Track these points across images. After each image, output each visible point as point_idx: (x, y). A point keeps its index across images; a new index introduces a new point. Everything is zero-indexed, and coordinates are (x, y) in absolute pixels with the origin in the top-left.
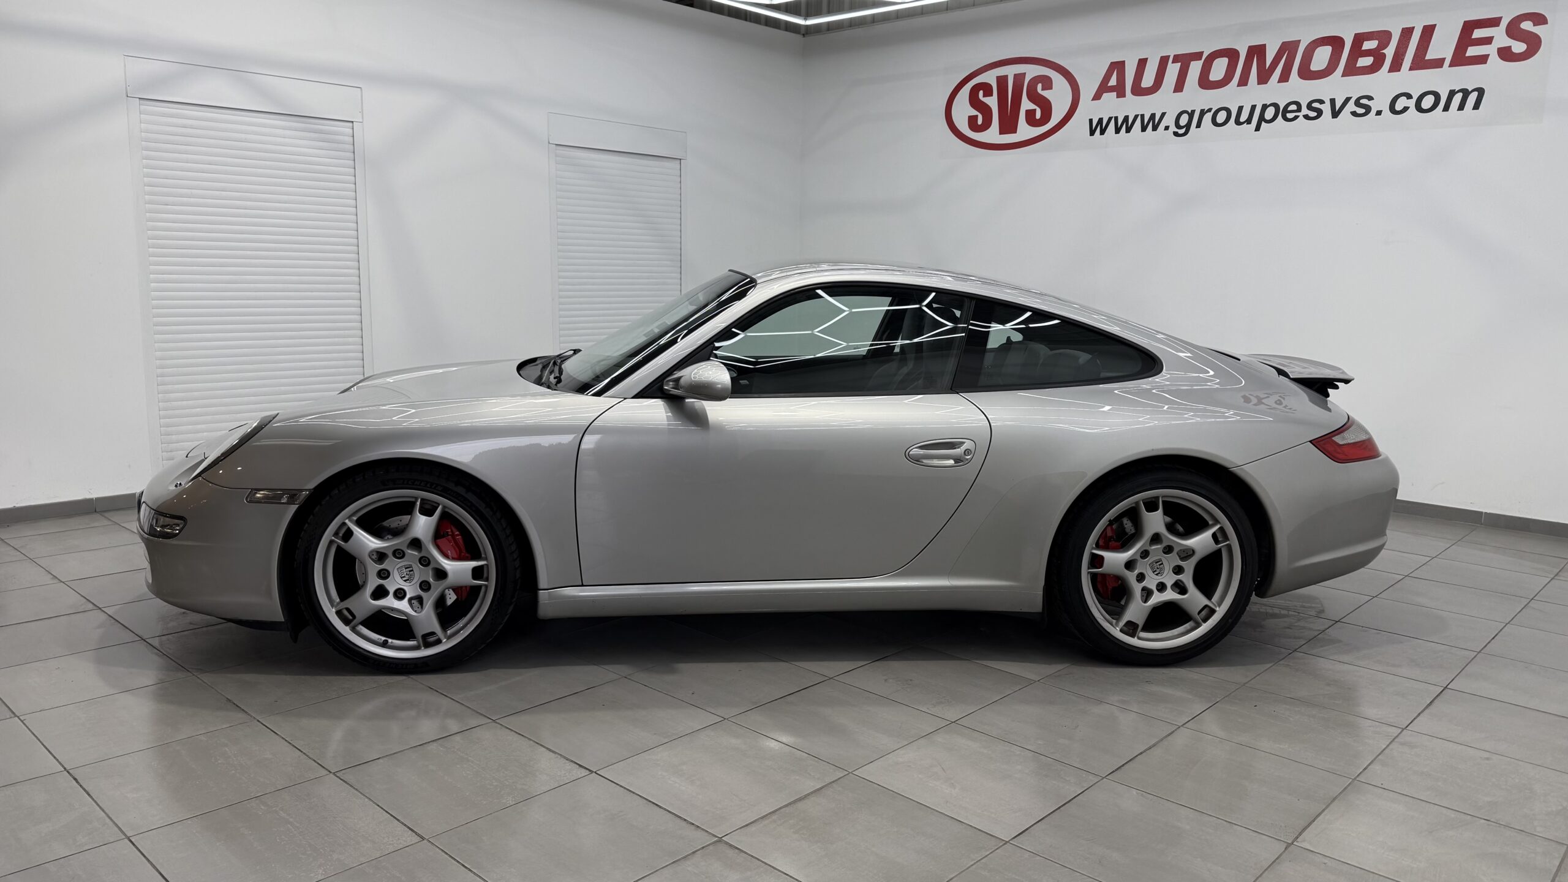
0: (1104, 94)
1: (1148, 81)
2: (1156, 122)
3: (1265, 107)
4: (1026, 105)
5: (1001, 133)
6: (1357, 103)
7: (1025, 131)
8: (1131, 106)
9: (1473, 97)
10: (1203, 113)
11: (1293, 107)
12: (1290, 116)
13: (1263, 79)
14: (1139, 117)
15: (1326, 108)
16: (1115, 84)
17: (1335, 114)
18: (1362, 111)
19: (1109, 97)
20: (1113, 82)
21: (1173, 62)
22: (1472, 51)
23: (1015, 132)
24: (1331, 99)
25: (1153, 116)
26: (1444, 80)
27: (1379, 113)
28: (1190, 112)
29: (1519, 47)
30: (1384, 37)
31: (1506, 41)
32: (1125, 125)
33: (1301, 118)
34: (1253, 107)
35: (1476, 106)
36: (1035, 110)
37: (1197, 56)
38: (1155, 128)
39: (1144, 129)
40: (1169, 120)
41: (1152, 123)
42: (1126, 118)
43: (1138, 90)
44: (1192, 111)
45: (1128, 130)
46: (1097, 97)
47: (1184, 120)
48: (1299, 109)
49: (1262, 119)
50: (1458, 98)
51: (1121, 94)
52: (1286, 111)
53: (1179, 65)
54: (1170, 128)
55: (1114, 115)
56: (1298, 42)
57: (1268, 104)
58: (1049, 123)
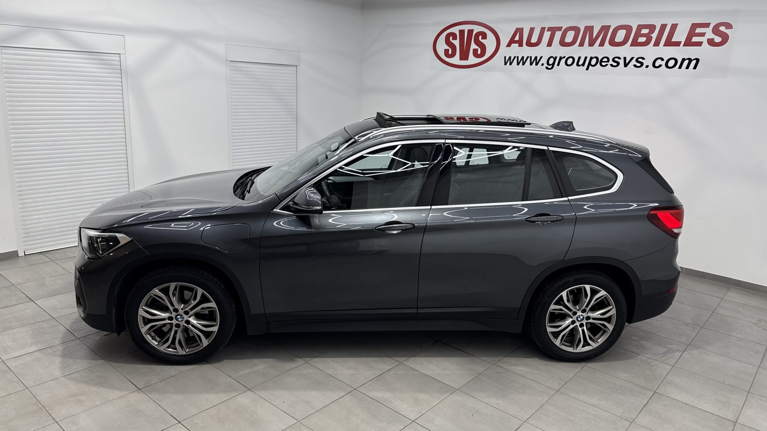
0: (513, 45)
1: (534, 40)
2: (538, 61)
3: (591, 58)
4: (473, 46)
5: (460, 60)
6: (637, 61)
7: (472, 60)
8: (526, 51)
9: (694, 62)
10: (561, 59)
11: (605, 60)
12: (604, 64)
13: (591, 44)
14: (529, 58)
15: (621, 62)
16: (518, 40)
17: (626, 65)
18: (638, 65)
19: (515, 46)
20: (517, 38)
21: (547, 31)
22: (695, 39)
23: (467, 60)
25: (536, 58)
26: (680, 53)
27: (647, 67)
29: (718, 39)
30: (652, 28)
31: (712, 36)
32: (522, 61)
33: (609, 66)
34: (586, 58)
35: (695, 68)
36: (478, 49)
37: (559, 29)
38: (537, 64)
39: (531, 64)
40: (544, 61)
41: (536, 61)
42: (523, 58)
43: (530, 44)
44: (555, 57)
45: (523, 64)
46: (509, 45)
47: (551, 61)
48: (608, 61)
49: (590, 64)
50: (686, 62)
51: (521, 45)
52: (602, 61)
53: (550, 32)
54: (544, 65)
55: (517, 56)
56: (610, 26)
57: (593, 57)
58: (485, 56)
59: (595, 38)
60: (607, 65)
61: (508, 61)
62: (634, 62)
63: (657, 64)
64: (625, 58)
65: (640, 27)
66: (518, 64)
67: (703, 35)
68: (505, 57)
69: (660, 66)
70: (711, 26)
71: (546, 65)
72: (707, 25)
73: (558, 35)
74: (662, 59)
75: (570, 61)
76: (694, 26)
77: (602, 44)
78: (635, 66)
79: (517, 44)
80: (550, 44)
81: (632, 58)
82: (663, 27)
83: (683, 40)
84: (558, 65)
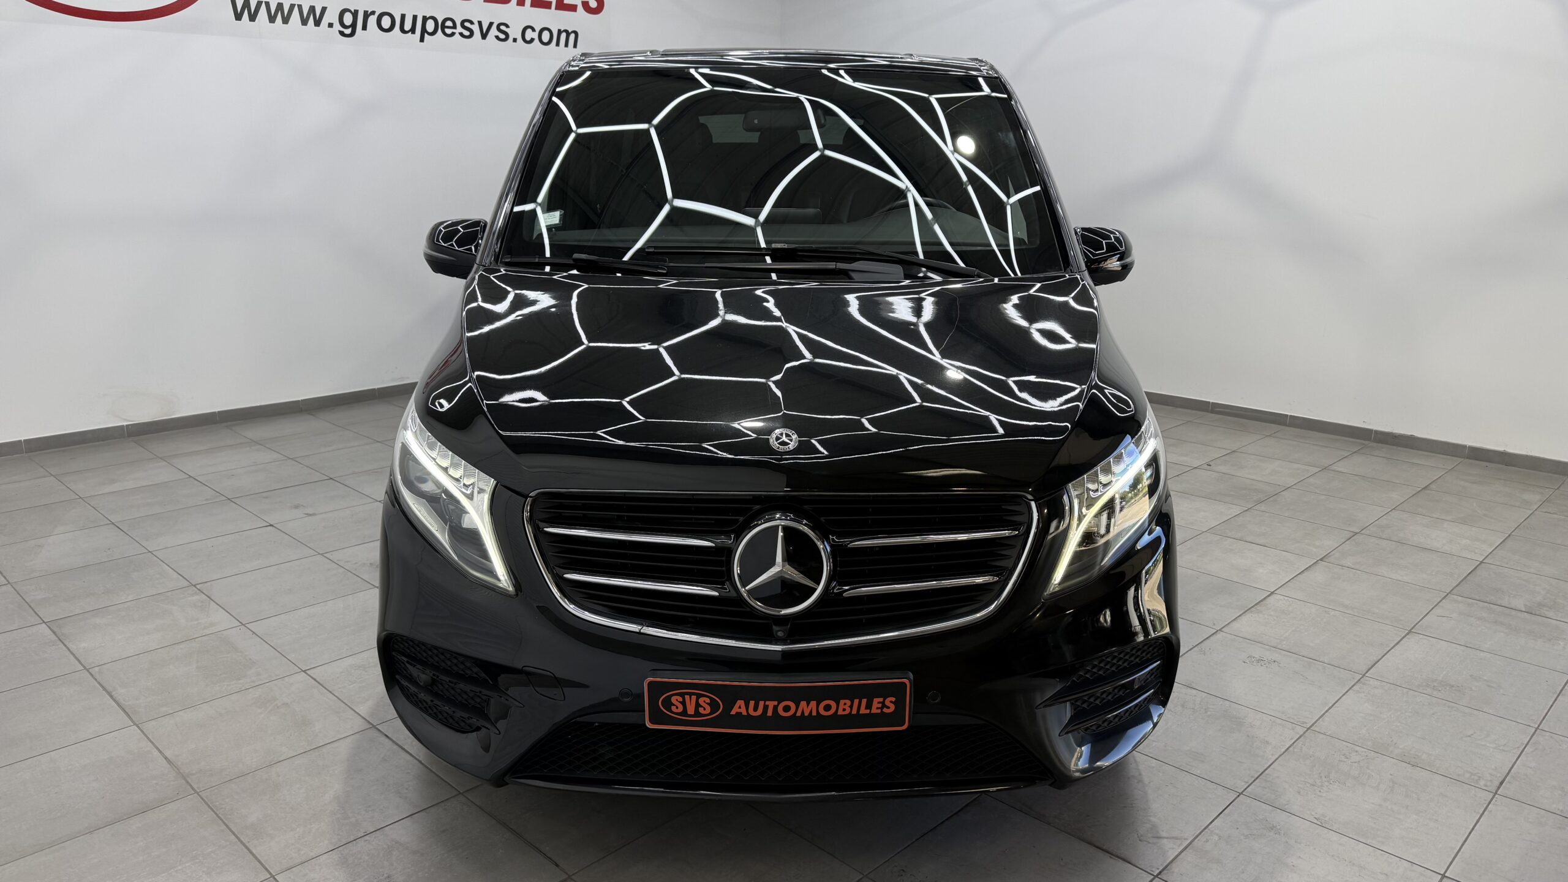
2: (317, 17)
3: (424, 19)
6: (498, 29)
9: (572, 36)
10: (367, 15)
11: (449, 23)
12: (448, 31)
14: (296, 7)
15: (475, 28)
17: (484, 36)
18: (502, 36)
24: (478, 22)
25: (312, 9)
26: (555, 19)
27: (515, 40)
28: (353, 11)
29: (594, 4)
33: (457, 36)
34: (415, 17)
35: (575, 46)
38: (318, 23)
39: (304, 22)
40: (332, 16)
41: (314, 16)
45: (286, 20)
47: (348, 19)
48: (454, 27)
49: (424, 30)
50: (564, 36)
52: (443, 25)
54: (334, 26)
57: (428, 16)
60: (453, 34)
62: (494, 31)
63: (528, 38)
64: (480, 23)
69: (533, 40)
71: (337, 26)
74: (533, 29)
75: (386, 22)
78: (497, 37)
81: (491, 24)
84: (364, 29)
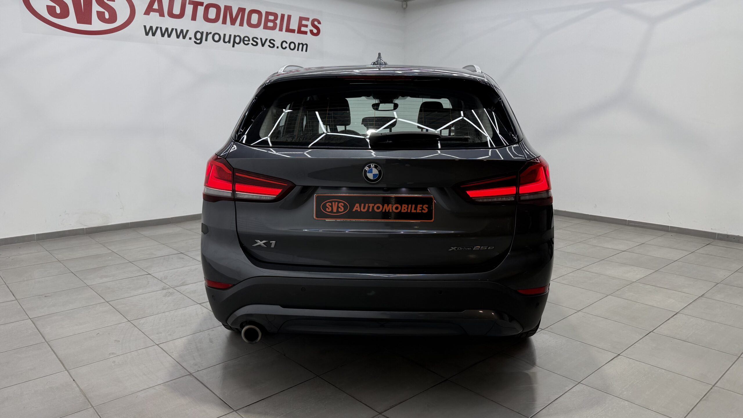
0: (151, 13)
1: (177, 10)
2: (184, 35)
3: (235, 36)
4: (96, 8)
5: (79, 22)
6: (270, 42)
7: (97, 25)
8: (168, 23)
9: (305, 46)
10: (207, 34)
11: (246, 39)
12: (246, 42)
13: (233, 22)
14: (174, 30)
15: (259, 41)
16: (157, 8)
17: (263, 45)
18: (272, 45)
19: (154, 15)
20: (156, 6)
21: (189, 4)
22: (303, 29)
23: (90, 23)
25: (182, 31)
26: (297, 38)
27: (278, 47)
28: (201, 32)
29: (315, 31)
30: (276, 15)
31: (312, 28)
32: (167, 33)
33: (250, 44)
34: (230, 36)
35: (306, 51)
36: (104, 12)
37: (201, 4)
38: (184, 37)
39: (178, 37)
40: (191, 34)
41: (182, 34)
42: (167, 29)
43: (171, 15)
44: (202, 32)
45: (169, 36)
46: (147, 13)
47: (199, 36)
48: (249, 40)
49: (234, 42)
50: (301, 46)
51: (162, 15)
52: (244, 40)
53: (192, 6)
54: (192, 39)
55: (159, 26)
56: (245, 9)
57: (236, 35)
58: (115, 23)
59: (235, 18)
61: (150, 31)
62: (268, 43)
63: (284, 47)
64: (261, 39)
65: (268, 14)
66: (163, 35)
67: (306, 26)
68: (145, 27)
69: (286, 47)
70: (310, 20)
71: (193, 39)
72: (307, 19)
73: (201, 10)
74: (287, 43)
75: (217, 37)
76: (301, 19)
77: (241, 24)
78: (269, 46)
79: (158, 14)
80: (194, 18)
81: (266, 40)
82: (283, 16)
83: (296, 28)
84: (206, 40)
